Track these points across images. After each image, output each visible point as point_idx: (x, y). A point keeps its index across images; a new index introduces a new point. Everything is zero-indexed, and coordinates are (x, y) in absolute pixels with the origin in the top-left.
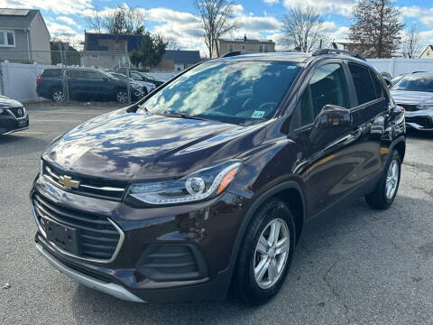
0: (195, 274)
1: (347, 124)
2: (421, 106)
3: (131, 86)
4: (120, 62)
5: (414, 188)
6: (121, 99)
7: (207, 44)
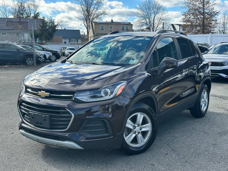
0: (107, 135)
2: (226, 63)
3: (36, 54)
4: (23, 38)
5: (219, 108)
6: (29, 63)
7: (85, 25)
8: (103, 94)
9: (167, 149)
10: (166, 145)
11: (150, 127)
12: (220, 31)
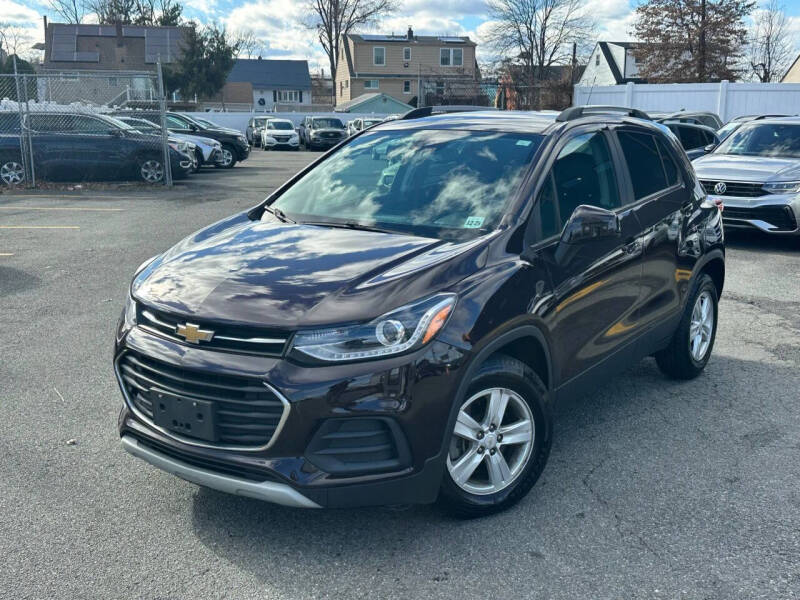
0: (393, 463)
1: (612, 234)
2: (771, 186)
3: (171, 147)
4: (128, 89)
5: (748, 342)
6: (149, 176)
7: (324, 45)
8: (380, 337)
9: (583, 496)
10: (579, 482)
11: (530, 432)
12: (755, 67)
